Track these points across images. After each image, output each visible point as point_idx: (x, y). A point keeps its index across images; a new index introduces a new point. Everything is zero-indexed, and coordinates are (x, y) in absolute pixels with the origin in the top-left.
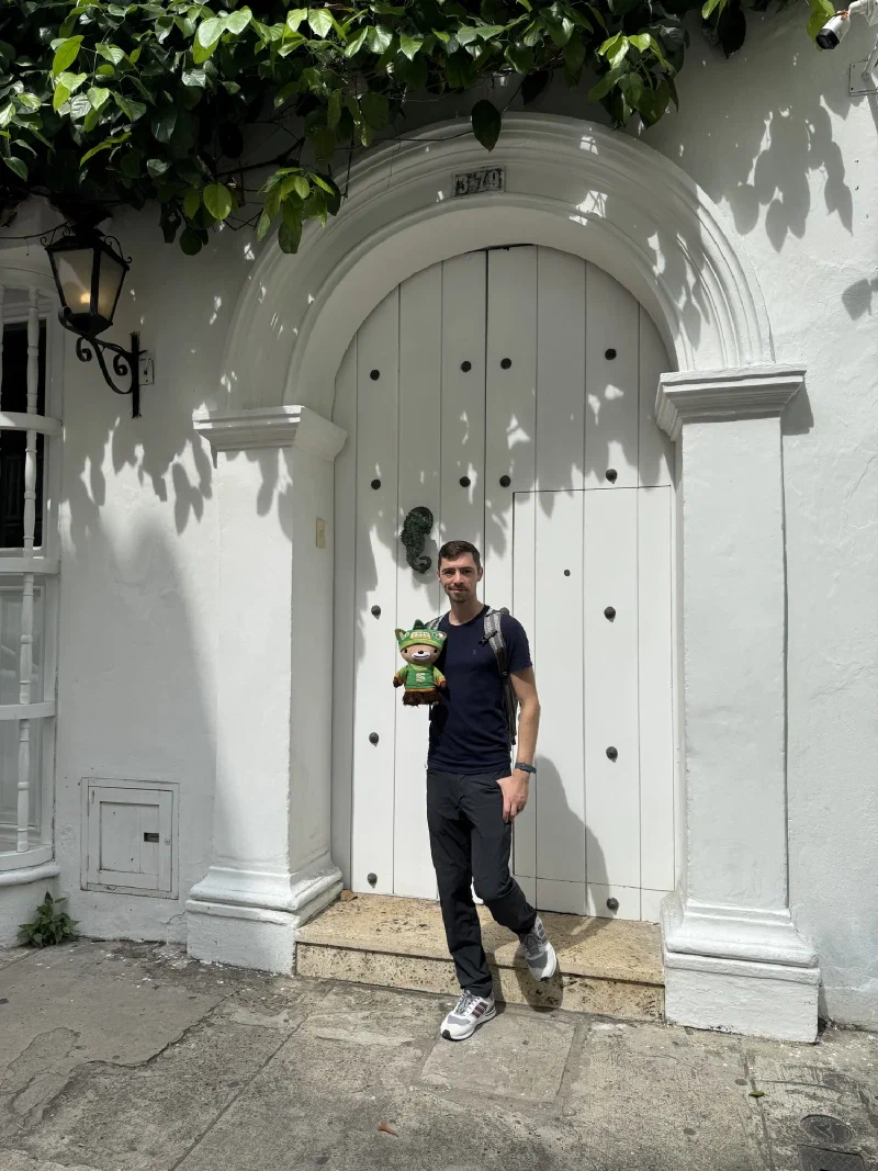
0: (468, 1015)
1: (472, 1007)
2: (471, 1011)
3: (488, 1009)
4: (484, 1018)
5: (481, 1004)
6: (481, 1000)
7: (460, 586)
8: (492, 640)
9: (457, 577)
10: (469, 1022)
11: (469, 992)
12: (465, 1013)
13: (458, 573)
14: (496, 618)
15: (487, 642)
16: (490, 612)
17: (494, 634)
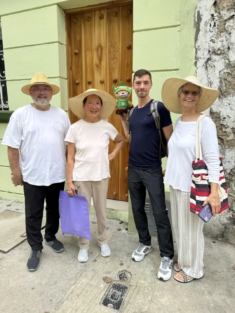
0: (142, 252)
1: (143, 249)
2: (143, 251)
3: (149, 249)
4: (147, 252)
5: (147, 248)
6: (147, 247)
7: (142, 90)
8: (154, 114)
9: (142, 86)
10: (142, 255)
11: (142, 244)
12: (141, 252)
13: (142, 84)
14: (156, 104)
15: (151, 114)
16: (153, 101)
17: (154, 111)
